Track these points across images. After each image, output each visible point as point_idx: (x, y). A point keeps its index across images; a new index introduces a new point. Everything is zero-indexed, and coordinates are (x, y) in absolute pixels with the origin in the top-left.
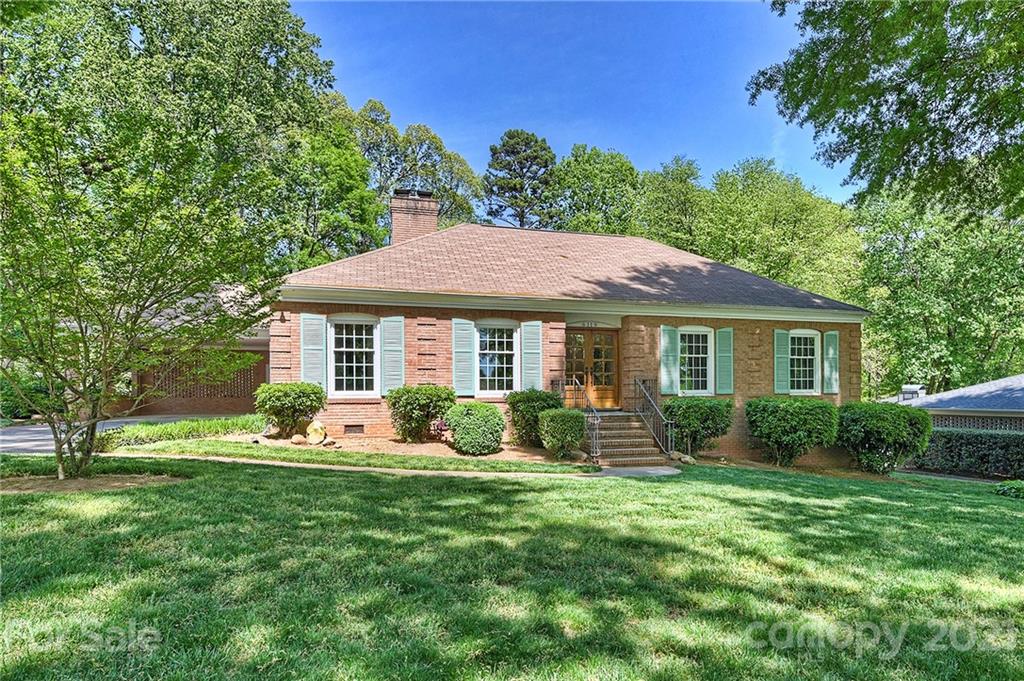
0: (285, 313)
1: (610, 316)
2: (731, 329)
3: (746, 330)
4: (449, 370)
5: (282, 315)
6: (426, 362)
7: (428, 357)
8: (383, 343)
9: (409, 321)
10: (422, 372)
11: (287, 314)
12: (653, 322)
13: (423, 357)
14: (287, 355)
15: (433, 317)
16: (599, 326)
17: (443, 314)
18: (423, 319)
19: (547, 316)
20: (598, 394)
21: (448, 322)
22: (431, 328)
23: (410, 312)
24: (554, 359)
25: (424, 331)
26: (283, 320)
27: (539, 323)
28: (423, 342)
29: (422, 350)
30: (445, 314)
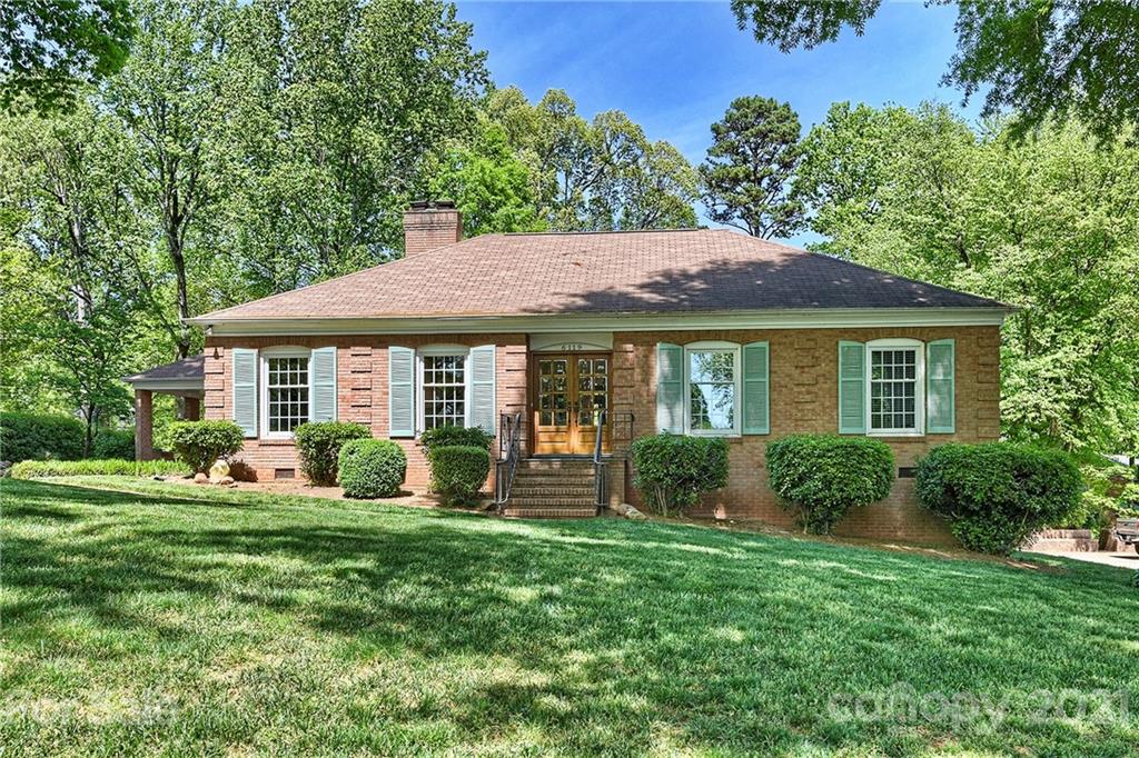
0: (219, 349)
1: (596, 333)
2: (765, 344)
3: (792, 344)
4: (385, 407)
5: (216, 352)
6: (362, 398)
7: (362, 393)
8: (316, 378)
9: (341, 351)
10: (356, 410)
11: (220, 350)
12: (647, 340)
13: (357, 392)
14: (221, 394)
15: (368, 346)
16: (584, 348)
17: (380, 342)
18: (357, 348)
19: (501, 340)
20: (584, 436)
21: (384, 351)
22: (365, 359)
23: (343, 343)
24: (512, 391)
25: (359, 363)
26: (216, 356)
27: (492, 347)
28: (357, 375)
29: (356, 385)
30: (380, 341)
